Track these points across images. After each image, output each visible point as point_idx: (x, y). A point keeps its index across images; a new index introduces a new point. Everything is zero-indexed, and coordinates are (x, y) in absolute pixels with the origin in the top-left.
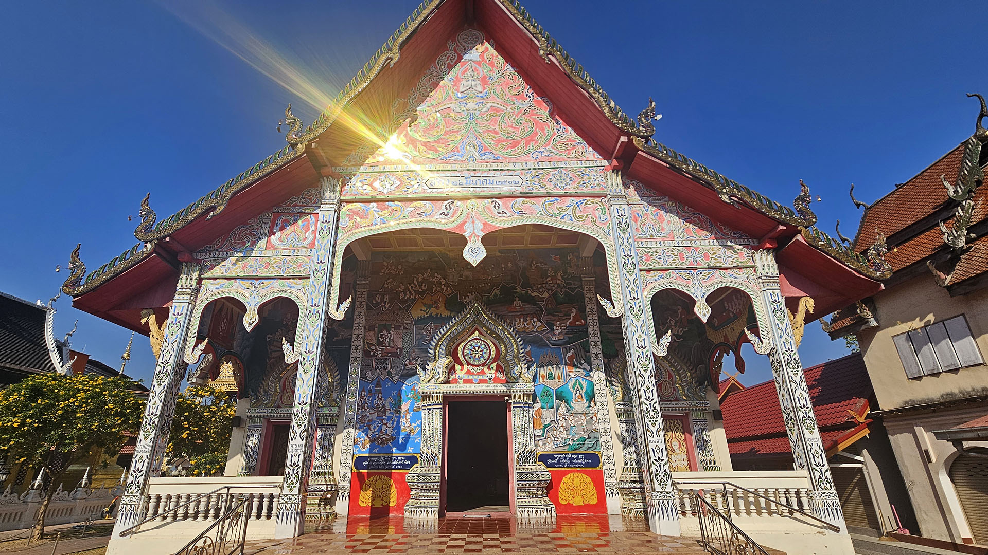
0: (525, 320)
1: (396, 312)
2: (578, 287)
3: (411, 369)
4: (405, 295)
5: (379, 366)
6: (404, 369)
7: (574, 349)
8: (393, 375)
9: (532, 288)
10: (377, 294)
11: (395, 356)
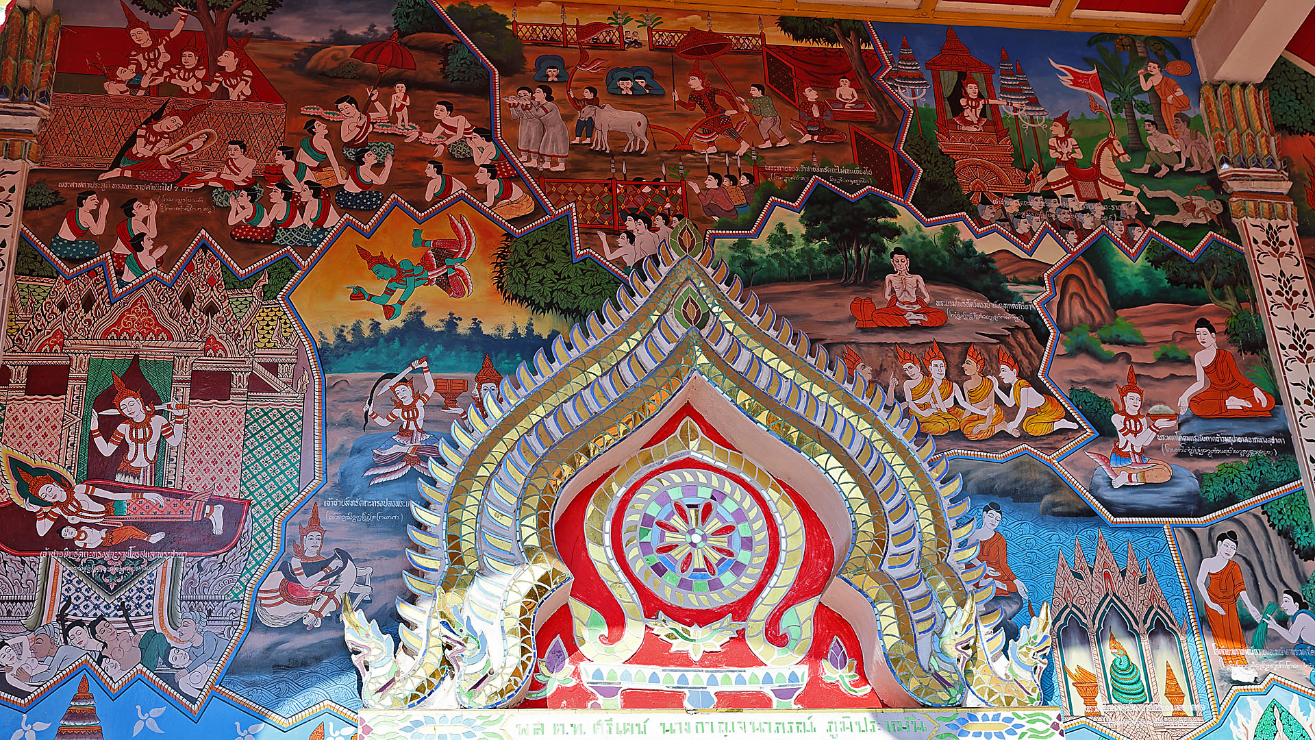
0: (955, 375)
1: (204, 295)
2: (1211, 226)
3: (298, 627)
4: (262, 204)
5: (92, 603)
6: (255, 623)
7: (1232, 535)
8: (178, 659)
9: (974, 214)
10: (85, 194)
11: (192, 548)
